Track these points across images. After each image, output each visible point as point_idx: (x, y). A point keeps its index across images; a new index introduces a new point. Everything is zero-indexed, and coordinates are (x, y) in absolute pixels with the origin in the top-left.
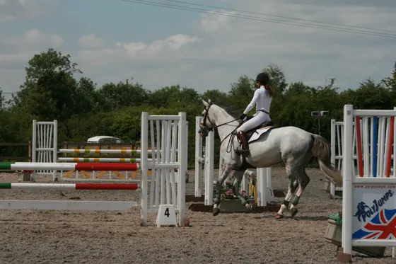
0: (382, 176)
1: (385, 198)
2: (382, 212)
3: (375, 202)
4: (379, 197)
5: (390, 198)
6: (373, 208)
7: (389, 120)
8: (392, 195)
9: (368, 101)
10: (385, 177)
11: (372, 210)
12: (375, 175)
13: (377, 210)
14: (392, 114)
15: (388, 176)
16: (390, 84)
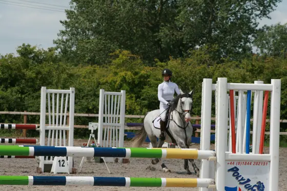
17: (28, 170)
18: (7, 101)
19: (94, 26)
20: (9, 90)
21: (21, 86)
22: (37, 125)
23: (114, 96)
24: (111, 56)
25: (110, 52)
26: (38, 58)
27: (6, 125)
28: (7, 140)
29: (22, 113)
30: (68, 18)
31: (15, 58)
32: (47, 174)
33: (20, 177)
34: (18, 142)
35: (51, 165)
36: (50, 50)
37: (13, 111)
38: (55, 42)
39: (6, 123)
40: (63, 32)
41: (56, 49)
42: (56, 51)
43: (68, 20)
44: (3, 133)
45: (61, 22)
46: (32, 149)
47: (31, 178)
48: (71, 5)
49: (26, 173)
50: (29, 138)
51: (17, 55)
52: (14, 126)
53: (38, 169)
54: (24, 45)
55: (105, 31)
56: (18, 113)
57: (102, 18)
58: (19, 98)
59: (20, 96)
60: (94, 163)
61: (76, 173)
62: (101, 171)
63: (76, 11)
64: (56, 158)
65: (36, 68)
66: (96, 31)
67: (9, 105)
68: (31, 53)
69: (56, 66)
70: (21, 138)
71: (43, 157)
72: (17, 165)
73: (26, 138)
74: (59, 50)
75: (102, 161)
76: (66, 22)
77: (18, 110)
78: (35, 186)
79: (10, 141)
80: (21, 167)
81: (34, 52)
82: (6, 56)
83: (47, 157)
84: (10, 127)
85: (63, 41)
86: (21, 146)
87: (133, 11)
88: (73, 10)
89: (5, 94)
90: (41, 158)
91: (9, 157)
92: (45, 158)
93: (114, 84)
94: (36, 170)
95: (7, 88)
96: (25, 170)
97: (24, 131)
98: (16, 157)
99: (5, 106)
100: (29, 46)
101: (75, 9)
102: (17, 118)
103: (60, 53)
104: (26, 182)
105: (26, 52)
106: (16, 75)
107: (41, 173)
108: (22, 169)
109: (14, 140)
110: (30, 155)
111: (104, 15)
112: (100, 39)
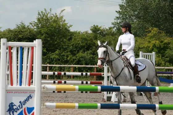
0: (25, 85)
1: (27, 100)
2: (25, 109)
3: (20, 102)
4: (23, 99)
5: (30, 99)
6: (19, 106)
7: (30, 49)
8: (31, 98)
9: (20, 36)
10: (27, 86)
11: (19, 108)
12: (21, 85)
13: (22, 108)
14: (32, 46)
15: (29, 86)
16: (35, 26)
17: (97, 100)
18: (85, 59)
19: (136, 13)
20: (86, 53)
21: (93, 50)
22: (102, 73)
23: (148, 55)
24: (147, 32)
25: (146, 29)
26: (103, 33)
27: (84, 74)
28: (85, 82)
29: (93, 66)
30: (121, 9)
31: (89, 34)
32: (108, 103)
33: (93, 104)
34: (91, 83)
35: (111, 97)
36: (110, 28)
37: (88, 65)
38: (113, 24)
39: (84, 72)
40: (117, 18)
41: (114, 28)
42: (113, 29)
43: (120, 11)
44: (83, 78)
45: (116, 12)
46: (99, 88)
47: (99, 105)
48: (122, 1)
49: (96, 102)
50: (98, 81)
51: (90, 32)
52: (89, 74)
53: (103, 99)
54: (94, 26)
55: (143, 17)
56: (91, 66)
57: (141, 9)
58: (92, 57)
59: (92, 56)
60: (137, 96)
61: (126, 102)
62: (141, 101)
63: (125, 5)
64: (114, 93)
65: (102, 39)
66: (138, 17)
67: (86, 62)
68: (98, 30)
69: (114, 38)
70: (93, 81)
71: (106, 92)
72: (91, 97)
73: (96, 81)
74: (115, 28)
75: (141, 95)
76: (119, 11)
77: (91, 65)
78: (101, 109)
79: (87, 83)
80: (93, 98)
81: (100, 30)
82: (84, 32)
83: (109, 92)
84: (86, 74)
85: (118, 23)
86: (93, 86)
87: (160, 4)
88: (123, 4)
89: (83, 55)
90: (105, 93)
91: (86, 92)
92: (107, 93)
93: (148, 48)
94: (102, 100)
95: (84, 51)
96: (96, 100)
97: (95, 77)
98: (90, 92)
99: (84, 62)
100: (97, 26)
101: (124, 4)
102: (90, 69)
103: (116, 30)
104: (96, 107)
105: (95, 30)
106: (90, 44)
107: (105, 101)
108: (94, 100)
109: (89, 82)
110: (98, 91)
111: (142, 7)
112: (140, 21)
